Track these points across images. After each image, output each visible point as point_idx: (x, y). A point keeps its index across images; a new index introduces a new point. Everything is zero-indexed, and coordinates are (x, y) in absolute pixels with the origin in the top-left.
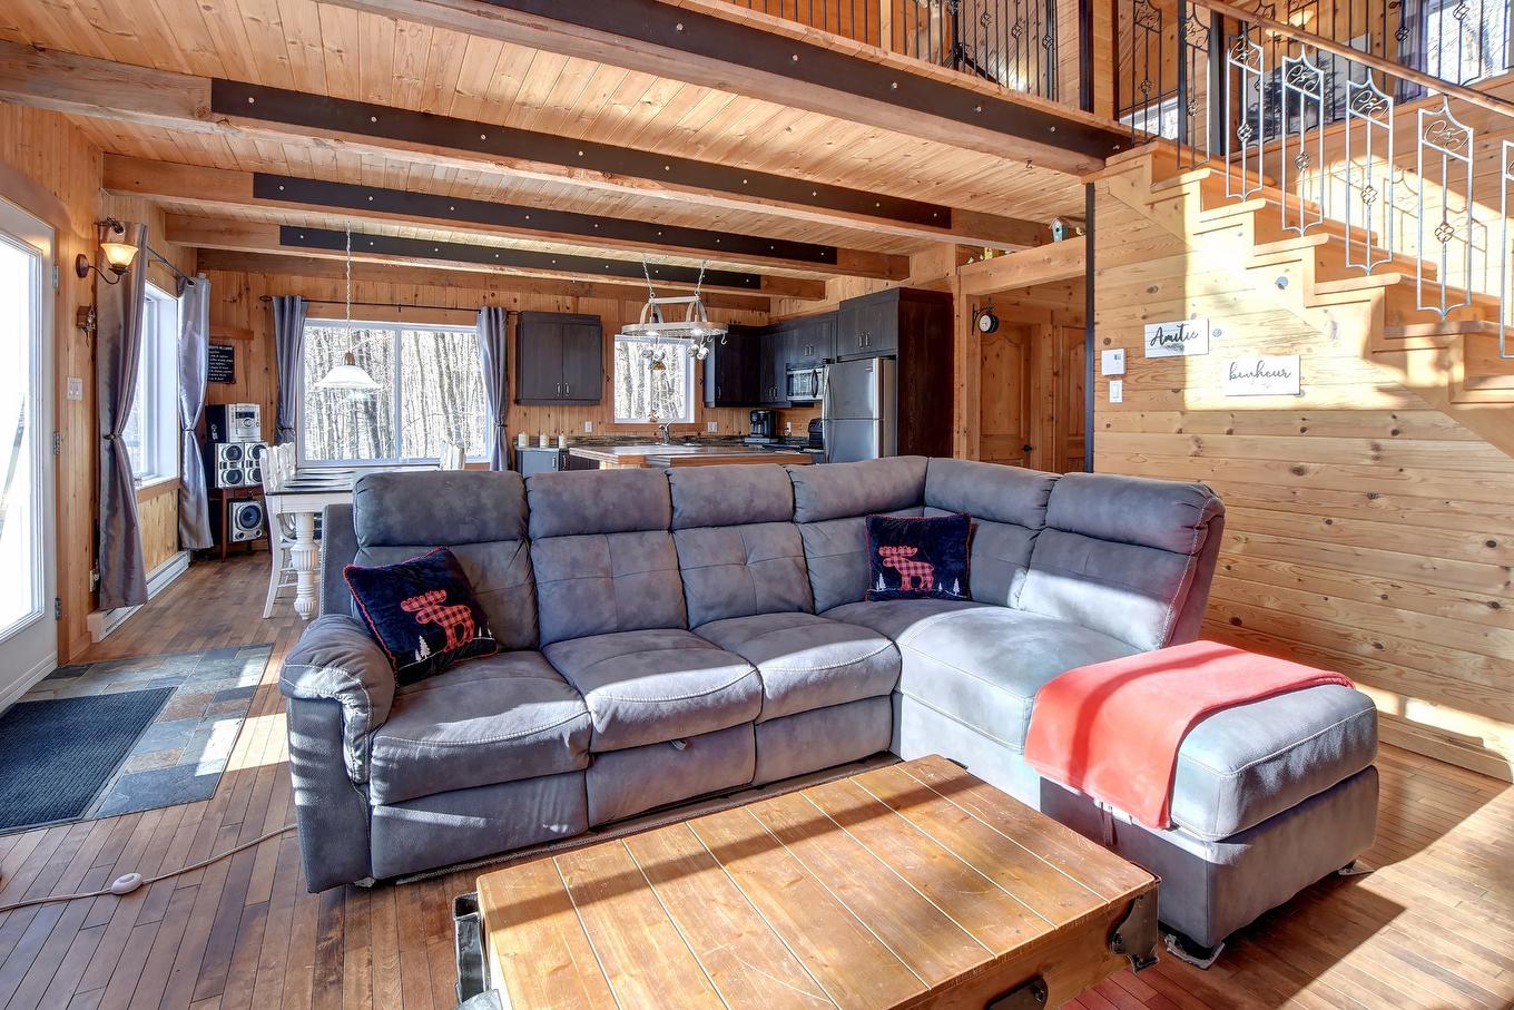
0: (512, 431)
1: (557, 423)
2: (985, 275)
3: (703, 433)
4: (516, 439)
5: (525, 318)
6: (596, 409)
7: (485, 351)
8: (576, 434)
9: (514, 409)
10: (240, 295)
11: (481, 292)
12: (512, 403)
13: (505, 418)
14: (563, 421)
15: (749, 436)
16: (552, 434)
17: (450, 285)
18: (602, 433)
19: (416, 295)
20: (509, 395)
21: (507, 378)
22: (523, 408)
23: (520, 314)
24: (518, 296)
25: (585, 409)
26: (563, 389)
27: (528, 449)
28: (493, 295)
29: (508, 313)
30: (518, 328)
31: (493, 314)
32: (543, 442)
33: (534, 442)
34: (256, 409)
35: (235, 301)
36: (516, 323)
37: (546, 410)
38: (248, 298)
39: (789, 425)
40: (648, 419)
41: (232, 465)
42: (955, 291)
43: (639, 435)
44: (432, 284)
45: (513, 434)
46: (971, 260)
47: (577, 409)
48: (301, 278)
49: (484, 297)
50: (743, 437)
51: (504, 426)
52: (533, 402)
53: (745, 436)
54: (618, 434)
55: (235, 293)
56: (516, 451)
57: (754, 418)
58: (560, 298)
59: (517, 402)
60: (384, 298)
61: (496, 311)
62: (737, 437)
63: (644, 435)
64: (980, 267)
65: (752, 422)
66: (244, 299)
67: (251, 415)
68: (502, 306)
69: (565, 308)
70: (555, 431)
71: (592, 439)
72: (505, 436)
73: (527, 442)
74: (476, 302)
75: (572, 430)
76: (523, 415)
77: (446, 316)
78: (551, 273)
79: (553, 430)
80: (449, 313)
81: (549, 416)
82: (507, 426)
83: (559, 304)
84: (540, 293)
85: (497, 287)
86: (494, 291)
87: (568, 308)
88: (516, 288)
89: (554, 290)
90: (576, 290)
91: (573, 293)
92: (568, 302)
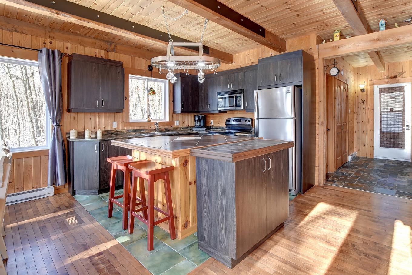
0: (65, 129)
1: (95, 123)
2: (336, 47)
3: (173, 126)
4: (68, 133)
5: (74, 58)
7: (45, 77)
8: (108, 129)
9: (66, 115)
11: (42, 40)
12: (65, 111)
13: (60, 121)
14: (99, 121)
15: (195, 127)
16: (93, 130)
17: (16, 31)
18: (122, 128)
20: (62, 106)
21: (61, 96)
22: (72, 115)
23: (71, 57)
24: (69, 45)
25: (112, 115)
26: (100, 103)
27: (78, 140)
28: (51, 43)
29: (62, 55)
30: (69, 65)
31: (51, 55)
32: (87, 135)
33: (80, 135)
36: (68, 62)
37: (89, 116)
39: (212, 121)
40: (147, 120)
42: (316, 56)
43: (142, 128)
45: (66, 131)
46: (324, 42)
47: (108, 114)
49: (45, 43)
50: (190, 127)
51: (60, 126)
52: (80, 110)
53: (192, 127)
54: (131, 128)
56: (68, 141)
57: (197, 118)
58: (97, 50)
59: (69, 110)
61: (53, 52)
62: (187, 128)
63: (145, 128)
64: (331, 44)
65: (195, 120)
68: (58, 50)
69: (100, 57)
70: (94, 128)
71: (117, 132)
72: (60, 132)
73: (76, 135)
74: (38, 45)
75: (105, 128)
76: (72, 119)
77: (13, 51)
78: (96, 24)
79: (93, 127)
80: (16, 50)
81: (90, 119)
82: (61, 126)
83: (96, 54)
84: (84, 46)
85: (54, 38)
86: (52, 41)
87: (102, 57)
88: (67, 40)
89: (93, 45)
90: (107, 47)
91: (105, 48)
92: (102, 53)
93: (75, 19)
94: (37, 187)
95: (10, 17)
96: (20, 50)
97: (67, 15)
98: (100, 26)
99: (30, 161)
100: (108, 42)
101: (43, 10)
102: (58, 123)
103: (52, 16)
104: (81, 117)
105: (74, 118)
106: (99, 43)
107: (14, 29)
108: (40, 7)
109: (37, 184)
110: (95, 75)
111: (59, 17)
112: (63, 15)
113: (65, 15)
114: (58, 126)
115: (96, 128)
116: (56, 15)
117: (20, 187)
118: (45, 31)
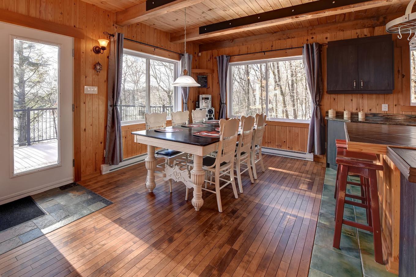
0: (325, 108)
1: (358, 104)
6: (391, 97)
8: (374, 111)
9: (326, 96)
10: (210, 58)
12: (325, 93)
13: (319, 101)
14: (363, 103)
16: (354, 111)
17: (289, 38)
18: (396, 112)
19: (272, 46)
24: (328, 35)
25: (381, 96)
26: (358, 84)
27: (335, 120)
28: (312, 38)
29: (320, 45)
32: (346, 115)
33: (339, 115)
34: (210, 96)
35: (209, 60)
37: (349, 97)
38: (213, 59)
41: (210, 116)
44: (279, 39)
48: (228, 48)
49: (307, 40)
51: (319, 105)
52: (341, 92)
55: (209, 58)
58: (358, 31)
60: (258, 49)
61: (312, 46)
66: (212, 60)
67: (208, 99)
68: (315, 43)
69: (363, 36)
70: (357, 109)
71: (388, 116)
72: (319, 110)
73: (334, 114)
74: (303, 43)
75: (370, 110)
76: (332, 100)
77: (286, 52)
78: (332, 10)
79: (355, 109)
80: (288, 51)
81: (352, 100)
82: (321, 105)
83: (358, 34)
84: (343, 31)
85: (314, 33)
86: (313, 36)
87: (365, 35)
88: (327, 31)
89: (354, 27)
90: (372, 23)
91: (370, 25)
92: (366, 32)
93: (311, 15)
94: (301, 151)
95: (284, 30)
96: (291, 50)
97: (304, 15)
98: (336, 10)
99: (297, 130)
100: (373, 17)
101: (287, 20)
102: (317, 102)
103: (295, 21)
104: (342, 98)
105: (334, 99)
106: (361, 23)
107: (287, 37)
108: (284, 18)
109: (302, 148)
110: (352, 56)
111: (300, 19)
112: (301, 17)
113: (303, 16)
114: (317, 105)
115: (358, 110)
116: (296, 19)
117: (290, 147)
118: (308, 30)
